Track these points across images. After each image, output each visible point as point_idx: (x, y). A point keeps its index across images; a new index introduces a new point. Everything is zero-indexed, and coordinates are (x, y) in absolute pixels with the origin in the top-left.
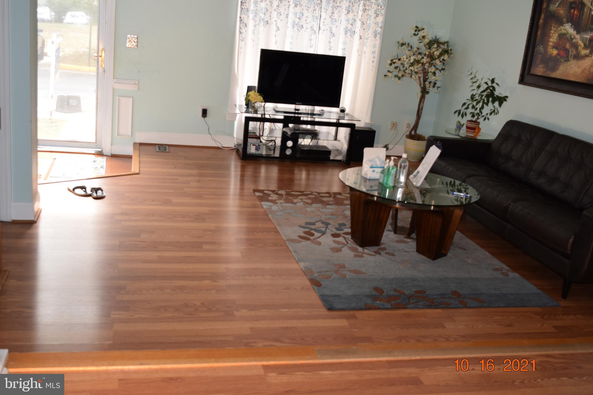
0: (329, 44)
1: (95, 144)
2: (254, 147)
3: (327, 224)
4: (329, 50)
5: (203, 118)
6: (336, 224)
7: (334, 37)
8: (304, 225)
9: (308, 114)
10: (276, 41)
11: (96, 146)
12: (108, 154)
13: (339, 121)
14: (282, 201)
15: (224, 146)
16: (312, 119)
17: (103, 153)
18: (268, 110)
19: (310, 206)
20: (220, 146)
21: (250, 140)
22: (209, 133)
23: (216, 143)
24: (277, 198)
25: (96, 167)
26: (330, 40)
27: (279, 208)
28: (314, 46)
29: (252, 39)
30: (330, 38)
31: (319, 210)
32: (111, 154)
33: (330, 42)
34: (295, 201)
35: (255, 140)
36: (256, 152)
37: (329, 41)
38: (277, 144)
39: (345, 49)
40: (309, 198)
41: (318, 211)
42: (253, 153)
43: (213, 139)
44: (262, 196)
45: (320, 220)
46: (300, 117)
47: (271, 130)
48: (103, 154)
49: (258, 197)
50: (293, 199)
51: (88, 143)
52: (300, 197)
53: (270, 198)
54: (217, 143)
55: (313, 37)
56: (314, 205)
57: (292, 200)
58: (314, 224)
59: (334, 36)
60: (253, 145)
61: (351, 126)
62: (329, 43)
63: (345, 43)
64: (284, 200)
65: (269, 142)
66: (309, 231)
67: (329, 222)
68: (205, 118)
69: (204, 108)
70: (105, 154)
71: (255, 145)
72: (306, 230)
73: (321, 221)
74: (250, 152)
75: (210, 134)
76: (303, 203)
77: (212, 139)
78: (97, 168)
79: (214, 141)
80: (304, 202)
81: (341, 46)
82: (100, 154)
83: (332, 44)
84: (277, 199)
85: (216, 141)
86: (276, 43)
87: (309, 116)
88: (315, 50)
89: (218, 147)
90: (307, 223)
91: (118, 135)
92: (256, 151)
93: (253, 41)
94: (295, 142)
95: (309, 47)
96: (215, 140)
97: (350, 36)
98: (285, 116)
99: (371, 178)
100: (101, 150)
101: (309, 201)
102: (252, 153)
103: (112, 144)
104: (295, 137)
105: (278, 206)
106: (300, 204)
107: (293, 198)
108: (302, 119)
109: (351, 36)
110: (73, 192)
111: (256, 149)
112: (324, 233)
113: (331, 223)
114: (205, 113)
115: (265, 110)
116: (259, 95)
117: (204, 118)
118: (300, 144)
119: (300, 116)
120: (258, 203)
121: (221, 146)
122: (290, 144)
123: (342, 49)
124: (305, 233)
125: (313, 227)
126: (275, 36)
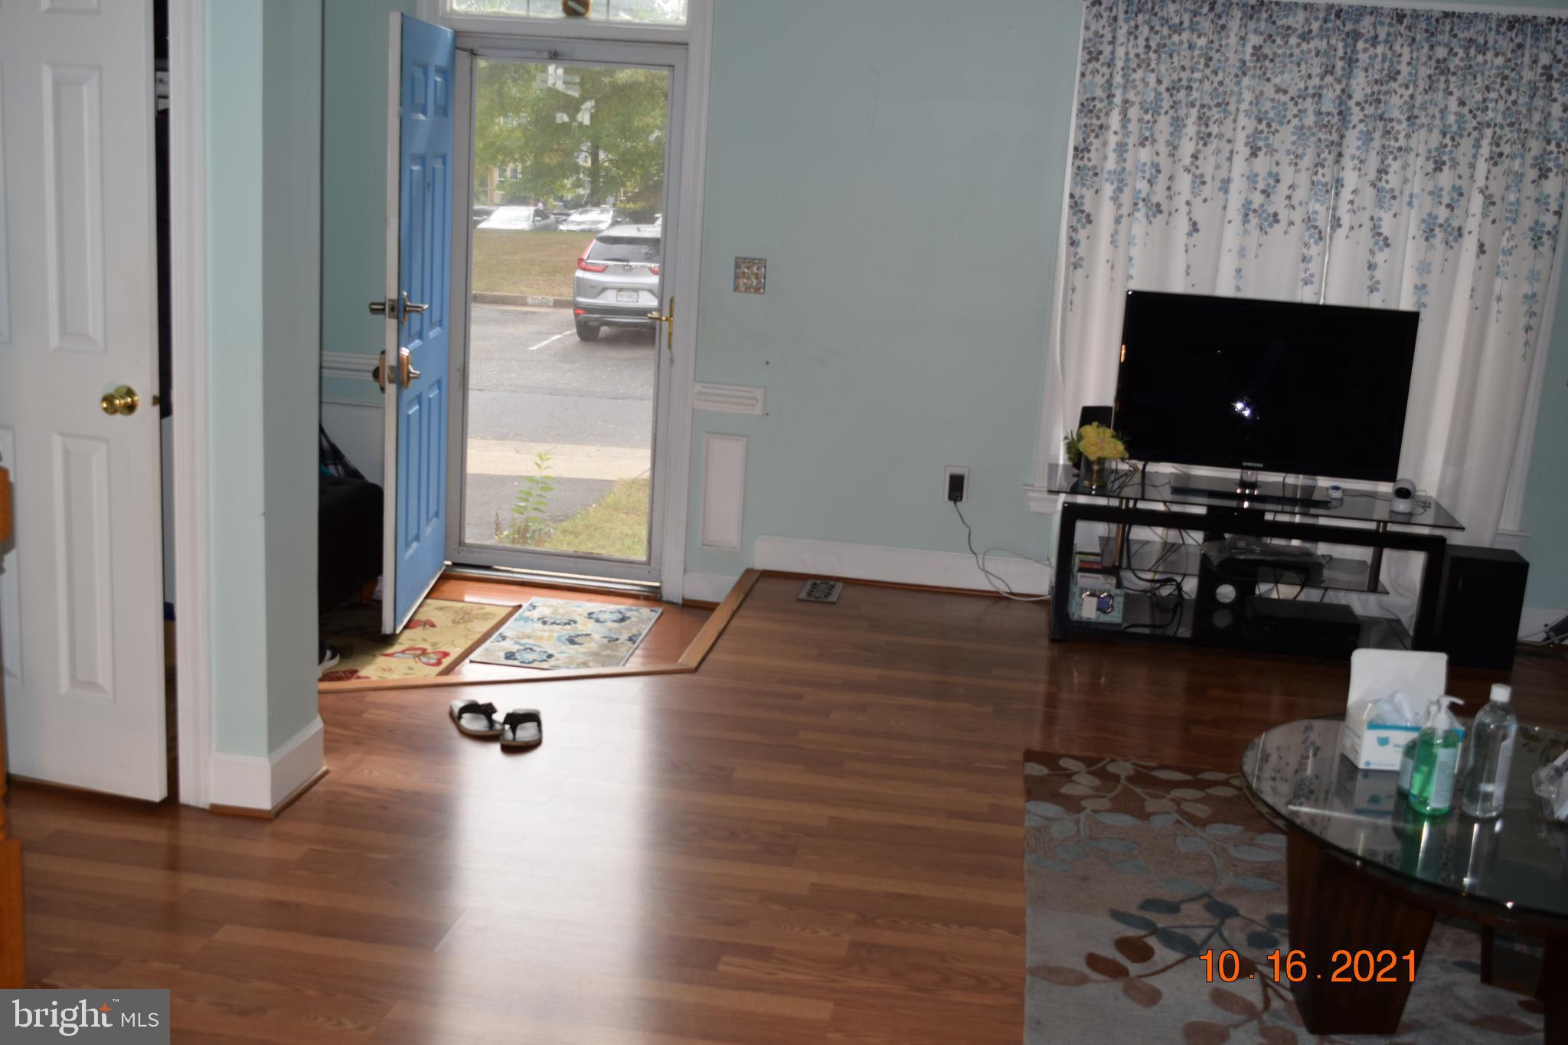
0: (1368, 273)
1: (647, 567)
2: (1095, 600)
3: (1224, 912)
4: (1367, 291)
5: (952, 503)
6: (1257, 917)
7: (1386, 250)
8: (1133, 910)
9: (1293, 501)
10: (1188, 267)
11: (650, 572)
12: (675, 600)
13: (1385, 527)
14: (1105, 803)
15: (1015, 590)
16: (1309, 521)
17: (661, 594)
18: (1158, 484)
19: (1198, 830)
20: (1003, 588)
21: (1082, 577)
22: (971, 548)
23: (988, 578)
24: (1092, 788)
25: (615, 637)
26: (1371, 258)
27: (1078, 831)
28: (1316, 279)
29: (1108, 261)
30: (1372, 252)
31: (1223, 850)
32: (684, 599)
33: (1371, 267)
34: (1151, 805)
35: (1098, 578)
36: (1099, 616)
37: (1369, 261)
38: (1186, 593)
39: (1424, 286)
40: (1206, 800)
41: (1215, 853)
42: (1089, 619)
43: (981, 565)
44: (1041, 780)
45: (1206, 895)
46: (1263, 512)
47: (1168, 547)
48: (661, 597)
49: (1029, 780)
50: (1145, 797)
51: (627, 565)
52: (1177, 793)
53: (1067, 789)
54: (992, 578)
55: (1314, 250)
56: (1217, 829)
57: (1144, 800)
58: (1173, 908)
59: (1388, 245)
60: (1092, 595)
61: (1433, 546)
62: (1369, 267)
63: (1424, 268)
64: (1111, 800)
65: (1158, 585)
66: (1140, 939)
67: (1234, 902)
68: (958, 503)
69: (957, 471)
70: (665, 598)
71: (1098, 593)
72: (1131, 932)
73: (1206, 900)
74: (1080, 616)
75: (974, 553)
76: (1176, 816)
77: (979, 567)
78: (617, 639)
79: (983, 573)
80: (1182, 813)
81: (1409, 279)
82: (653, 597)
83: (1379, 274)
84: (1090, 792)
85: (990, 573)
86: (1188, 274)
87: (1297, 509)
88: (1318, 294)
89: (997, 593)
90: (1149, 904)
91: (704, 545)
92: (1099, 613)
93: (1112, 267)
94: (1245, 590)
95: (1301, 283)
96: (986, 572)
97: (1444, 244)
98: (1210, 508)
99: (1372, 767)
100: (658, 584)
101: (1201, 811)
102: (1085, 619)
103: (685, 571)
104: (1245, 575)
105: (1077, 822)
106: (1163, 822)
107: (1148, 794)
108: (1269, 517)
109: (1447, 244)
110: (457, 720)
111: (1098, 609)
112: (1191, 950)
113: (1241, 912)
114: (956, 487)
115: (1147, 482)
116: (1113, 437)
117: (955, 503)
118: (1265, 596)
119: (1258, 506)
120: (1017, 802)
121: (1008, 591)
122: (1226, 592)
123: (1416, 287)
124: (1122, 944)
125: (1162, 921)
126: (1186, 251)
